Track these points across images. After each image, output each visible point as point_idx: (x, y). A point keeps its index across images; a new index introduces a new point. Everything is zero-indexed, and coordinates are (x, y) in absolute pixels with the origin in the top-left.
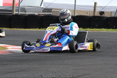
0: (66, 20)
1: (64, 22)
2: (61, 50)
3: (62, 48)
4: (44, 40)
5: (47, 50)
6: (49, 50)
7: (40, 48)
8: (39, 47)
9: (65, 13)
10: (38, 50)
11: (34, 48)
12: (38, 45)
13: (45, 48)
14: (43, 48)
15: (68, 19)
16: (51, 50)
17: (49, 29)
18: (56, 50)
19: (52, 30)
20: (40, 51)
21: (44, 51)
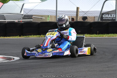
0: (64, 26)
1: (62, 27)
2: (62, 55)
3: (64, 52)
4: (45, 46)
5: (49, 55)
6: (51, 55)
7: (42, 53)
8: (40, 53)
9: (63, 19)
10: (40, 55)
11: (36, 54)
12: (40, 50)
13: (47, 54)
14: (45, 53)
15: (66, 25)
16: (53, 55)
17: (49, 35)
18: (58, 55)
19: (52, 36)
20: (42, 56)
21: (46, 56)
